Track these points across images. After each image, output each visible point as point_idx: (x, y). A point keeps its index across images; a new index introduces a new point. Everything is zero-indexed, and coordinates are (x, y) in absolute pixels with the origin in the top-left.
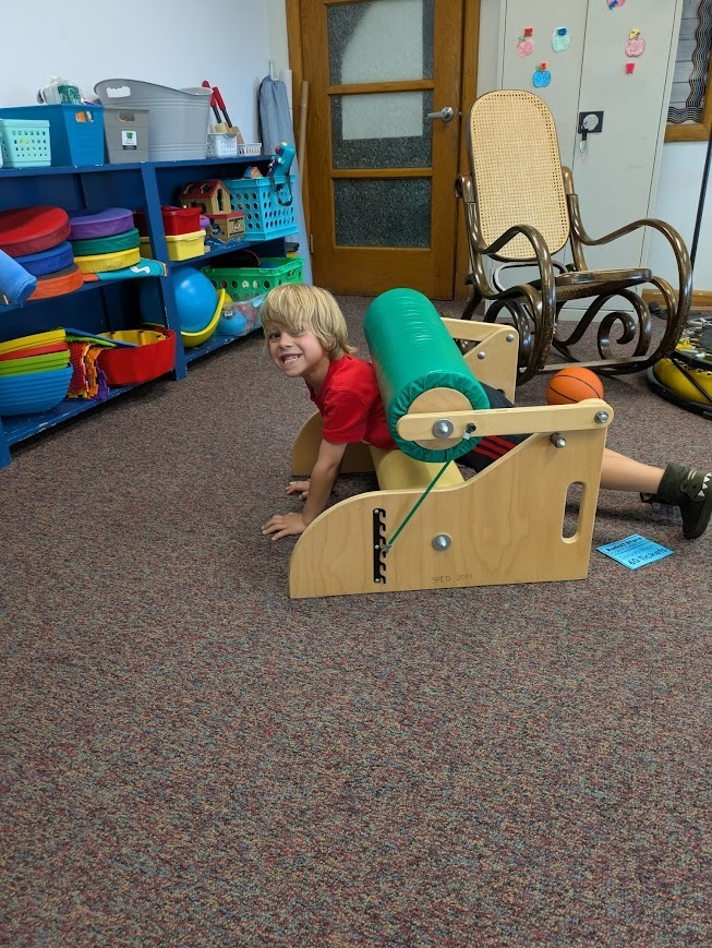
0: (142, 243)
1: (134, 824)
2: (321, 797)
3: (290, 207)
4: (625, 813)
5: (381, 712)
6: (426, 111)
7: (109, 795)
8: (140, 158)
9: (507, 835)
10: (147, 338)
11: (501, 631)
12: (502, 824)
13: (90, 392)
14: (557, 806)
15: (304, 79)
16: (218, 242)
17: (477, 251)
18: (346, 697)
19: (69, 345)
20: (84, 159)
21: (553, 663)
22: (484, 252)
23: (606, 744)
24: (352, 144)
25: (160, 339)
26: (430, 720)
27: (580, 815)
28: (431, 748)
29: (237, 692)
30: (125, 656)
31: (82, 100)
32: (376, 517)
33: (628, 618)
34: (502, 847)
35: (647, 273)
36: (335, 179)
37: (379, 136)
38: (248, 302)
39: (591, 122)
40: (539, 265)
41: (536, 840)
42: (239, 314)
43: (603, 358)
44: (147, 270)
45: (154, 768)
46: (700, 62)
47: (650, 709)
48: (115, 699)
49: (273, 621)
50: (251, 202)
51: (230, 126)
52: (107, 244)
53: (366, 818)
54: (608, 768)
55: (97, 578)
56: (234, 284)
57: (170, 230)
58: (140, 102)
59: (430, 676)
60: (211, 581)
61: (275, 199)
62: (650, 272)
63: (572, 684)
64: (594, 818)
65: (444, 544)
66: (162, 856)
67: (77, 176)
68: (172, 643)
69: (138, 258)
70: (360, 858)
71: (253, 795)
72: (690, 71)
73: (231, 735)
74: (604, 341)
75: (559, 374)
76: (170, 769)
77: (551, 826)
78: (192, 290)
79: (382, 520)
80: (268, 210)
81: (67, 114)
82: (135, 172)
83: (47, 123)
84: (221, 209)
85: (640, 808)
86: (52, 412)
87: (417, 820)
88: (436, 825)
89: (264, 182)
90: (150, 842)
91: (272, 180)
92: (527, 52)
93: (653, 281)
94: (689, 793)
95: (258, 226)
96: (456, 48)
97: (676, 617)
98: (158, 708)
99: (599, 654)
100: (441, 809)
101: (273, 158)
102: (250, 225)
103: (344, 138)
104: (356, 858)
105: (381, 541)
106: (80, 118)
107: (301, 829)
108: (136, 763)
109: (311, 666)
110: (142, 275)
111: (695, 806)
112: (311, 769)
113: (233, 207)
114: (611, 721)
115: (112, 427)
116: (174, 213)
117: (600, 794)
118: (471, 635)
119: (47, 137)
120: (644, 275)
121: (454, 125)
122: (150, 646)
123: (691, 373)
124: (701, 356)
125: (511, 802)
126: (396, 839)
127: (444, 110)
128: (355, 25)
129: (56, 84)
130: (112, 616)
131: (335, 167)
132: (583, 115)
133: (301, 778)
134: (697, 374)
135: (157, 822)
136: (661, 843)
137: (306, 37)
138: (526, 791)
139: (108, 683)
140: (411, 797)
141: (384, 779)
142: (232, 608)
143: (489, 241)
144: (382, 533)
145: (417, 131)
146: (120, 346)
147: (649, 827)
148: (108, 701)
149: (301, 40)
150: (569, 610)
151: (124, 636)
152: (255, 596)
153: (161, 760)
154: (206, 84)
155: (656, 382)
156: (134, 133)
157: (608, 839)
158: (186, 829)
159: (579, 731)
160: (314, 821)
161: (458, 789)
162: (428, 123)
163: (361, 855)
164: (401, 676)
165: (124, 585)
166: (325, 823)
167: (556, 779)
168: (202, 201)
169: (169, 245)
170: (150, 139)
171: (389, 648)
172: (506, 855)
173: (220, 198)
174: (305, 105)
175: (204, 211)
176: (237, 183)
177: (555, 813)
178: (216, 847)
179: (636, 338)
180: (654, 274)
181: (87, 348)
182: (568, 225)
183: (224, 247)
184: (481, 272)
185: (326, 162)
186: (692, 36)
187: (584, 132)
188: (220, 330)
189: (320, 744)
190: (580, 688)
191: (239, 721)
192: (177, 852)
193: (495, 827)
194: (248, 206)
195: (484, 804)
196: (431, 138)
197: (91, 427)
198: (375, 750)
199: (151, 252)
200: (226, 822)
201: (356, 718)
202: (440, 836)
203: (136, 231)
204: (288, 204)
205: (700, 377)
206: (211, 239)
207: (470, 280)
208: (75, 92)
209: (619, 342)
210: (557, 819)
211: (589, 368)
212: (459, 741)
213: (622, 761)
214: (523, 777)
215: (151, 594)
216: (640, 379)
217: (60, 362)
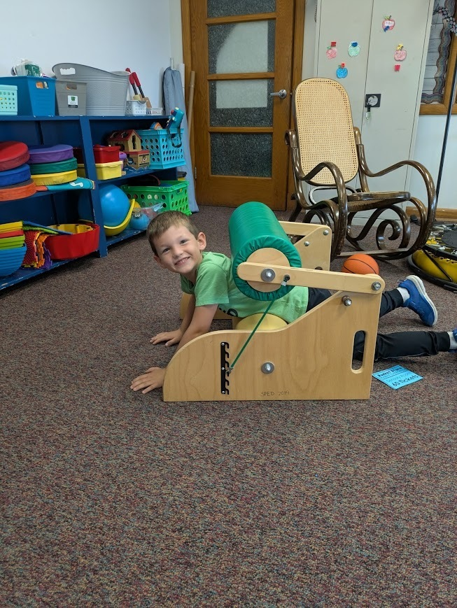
0: (78, 168)
1: (27, 574)
2: (166, 554)
3: (180, 148)
4: (383, 568)
5: (215, 489)
6: (270, 90)
7: (12, 551)
8: (80, 113)
9: (298, 583)
10: (81, 229)
11: (303, 431)
12: (295, 575)
13: (39, 263)
14: (336, 561)
15: (192, 69)
16: (132, 169)
17: (299, 179)
18: (191, 479)
19: (25, 232)
20: (40, 111)
21: (338, 455)
22: (303, 179)
23: (372, 515)
24: (222, 111)
25: (89, 230)
26: (249, 496)
27: (352, 569)
28: (248, 517)
29: (114, 473)
30: (38, 447)
31: (41, 75)
32: (223, 348)
33: (391, 423)
34: (294, 593)
35: (407, 195)
36: (211, 133)
37: (240, 106)
38: (151, 208)
39: (373, 101)
40: (337, 188)
41: (319, 588)
42: (144, 215)
43: (380, 249)
44: (81, 185)
45: (48, 530)
46: (441, 66)
47: (404, 489)
48: (27, 478)
49: (146, 422)
50: (154, 144)
51: (143, 97)
52: (54, 167)
53: (197, 570)
54: (373, 532)
55: (27, 390)
56: (142, 196)
57: (98, 160)
58: (82, 77)
59: (252, 464)
60: (106, 393)
61: (170, 143)
62: (409, 194)
63: (351, 470)
64: (362, 572)
65: (269, 369)
66: (45, 599)
67: (38, 123)
68: (73, 437)
69: (75, 177)
70: (190, 601)
71: (117, 551)
72: (435, 71)
73: (106, 506)
74: (380, 238)
75: (350, 258)
76: (59, 531)
77: (330, 577)
78: (113, 200)
79: (227, 350)
80: (165, 150)
81: (30, 83)
82: (75, 122)
83: (16, 87)
84: (134, 148)
85: (395, 563)
86: (13, 276)
87: (234, 572)
88: (248, 576)
89: (163, 132)
90: (37, 588)
91: (168, 131)
92: (333, 56)
93: (412, 200)
94: (430, 552)
95: (158, 160)
96: (289, 53)
97: (423, 423)
98: (57, 485)
99: (371, 448)
100: (252, 563)
101: (170, 117)
102: (154, 159)
103: (217, 107)
104: (187, 601)
105: (226, 365)
106: (39, 86)
107: (149, 578)
108: (35, 526)
109: (169, 455)
110: (79, 188)
111: (434, 563)
112: (161, 532)
113: (142, 147)
114: (376, 498)
115: (53, 287)
116: (101, 149)
117: (366, 553)
118: (282, 434)
119: (16, 97)
120: (405, 196)
121: (287, 101)
122: (57, 439)
123: (436, 259)
124: (442, 248)
125: (303, 558)
126: (217, 587)
127: (281, 91)
128: (225, 37)
129: (23, 64)
130: (33, 417)
131: (211, 126)
132: (368, 96)
133: (153, 539)
134: (440, 260)
135: (44, 573)
136: (409, 591)
137: (194, 43)
138: (314, 550)
139: (23, 465)
140: (231, 554)
141: (212, 540)
142: (118, 413)
143: (306, 172)
144: (227, 359)
145: (263, 104)
146: (61, 234)
147: (401, 578)
148: (22, 479)
149: (191, 45)
150: (351, 417)
151: (40, 431)
152: (135, 405)
153: (53, 524)
154: (128, 70)
155: (414, 265)
156: (76, 97)
157: (371, 588)
158: (65, 578)
159: (354, 505)
160: (159, 572)
161: (265, 548)
162: (270, 99)
163: (191, 598)
164: (231, 463)
165: (45, 395)
166: (167, 574)
167: (336, 541)
168: (122, 143)
169: (98, 170)
170: (87, 101)
171: (225, 442)
172: (296, 599)
173: (134, 140)
174: (192, 86)
175: (123, 149)
176: (145, 132)
177: (334, 567)
178: (85, 592)
179: (401, 237)
180: (412, 196)
181: (38, 234)
182: (357, 164)
183: (136, 172)
184: (301, 192)
185: (206, 122)
186: (437, 50)
187: (369, 107)
188: (132, 225)
189: (169, 513)
190: (356, 473)
191: (113, 495)
192: (55, 596)
193: (290, 577)
194: (152, 147)
195: (284, 559)
196: (273, 109)
197: (40, 286)
198: (208, 518)
199: (84, 173)
200: (95, 572)
201: (197, 494)
202: (250, 584)
203: (75, 159)
204: (179, 146)
205: (442, 262)
206: (127, 167)
207: (294, 197)
208: (37, 69)
209: (390, 239)
210: (335, 571)
211: (370, 255)
212: (269, 511)
213: (383, 527)
214: (312, 540)
215: (63, 402)
216: (404, 263)
217: (18, 243)
